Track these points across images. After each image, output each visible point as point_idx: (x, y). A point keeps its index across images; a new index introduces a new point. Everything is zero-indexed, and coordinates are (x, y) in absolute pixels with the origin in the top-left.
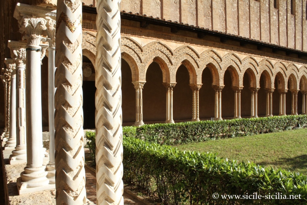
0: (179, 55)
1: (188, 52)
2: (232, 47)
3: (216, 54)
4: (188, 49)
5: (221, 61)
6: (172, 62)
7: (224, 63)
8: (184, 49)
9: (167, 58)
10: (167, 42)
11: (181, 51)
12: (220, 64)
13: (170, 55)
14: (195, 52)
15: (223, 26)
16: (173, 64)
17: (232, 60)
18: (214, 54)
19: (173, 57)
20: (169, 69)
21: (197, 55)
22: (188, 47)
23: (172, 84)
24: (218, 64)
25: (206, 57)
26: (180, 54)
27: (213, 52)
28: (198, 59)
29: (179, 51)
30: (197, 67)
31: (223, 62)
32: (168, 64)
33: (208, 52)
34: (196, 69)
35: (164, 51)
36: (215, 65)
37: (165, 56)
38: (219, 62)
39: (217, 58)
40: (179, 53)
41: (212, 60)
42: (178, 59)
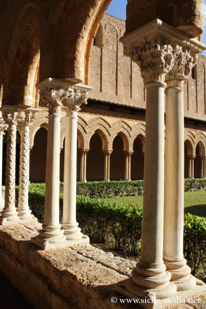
0: (92, 125)
1: (101, 122)
2: (142, 118)
3: (126, 124)
4: (101, 120)
5: (131, 130)
6: (86, 131)
7: (134, 132)
8: (97, 120)
9: (82, 128)
10: (82, 114)
11: (95, 122)
12: (130, 133)
13: (84, 125)
14: (107, 123)
15: (142, 95)
16: (87, 133)
17: (141, 129)
18: (125, 124)
19: (87, 127)
20: (84, 137)
21: (109, 125)
22: (101, 118)
23: (86, 150)
24: (128, 133)
25: (117, 127)
26: (94, 125)
27: (124, 122)
28: (109, 128)
29: (92, 122)
30: (108, 135)
31: (132, 131)
32: (82, 132)
33: (119, 123)
34: (107, 137)
35: (80, 122)
36: (125, 133)
37: (80, 126)
38: (129, 131)
39: (127, 127)
40: (93, 123)
41: (123, 129)
42: (92, 129)
